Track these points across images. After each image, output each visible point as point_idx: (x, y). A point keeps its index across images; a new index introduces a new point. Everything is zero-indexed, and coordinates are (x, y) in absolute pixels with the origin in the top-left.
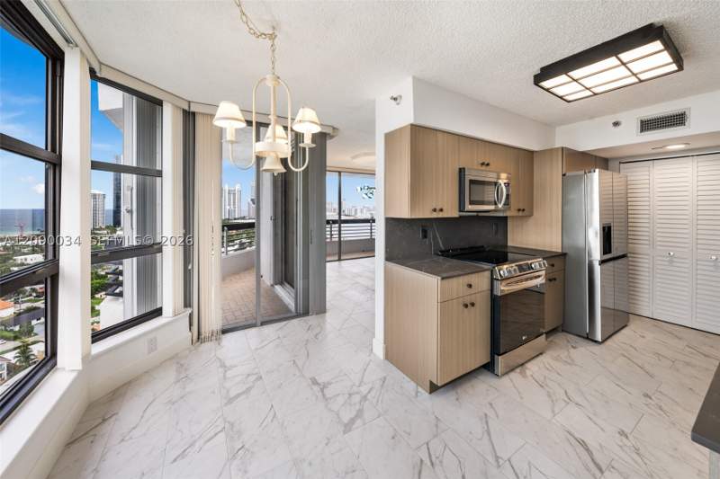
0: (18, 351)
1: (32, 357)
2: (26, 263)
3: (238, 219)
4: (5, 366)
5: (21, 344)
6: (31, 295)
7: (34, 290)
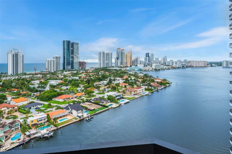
0: (23, 119)
1: (27, 123)
2: (34, 83)
3: (110, 67)
4: (20, 124)
5: (26, 116)
6: (33, 97)
7: (34, 95)
